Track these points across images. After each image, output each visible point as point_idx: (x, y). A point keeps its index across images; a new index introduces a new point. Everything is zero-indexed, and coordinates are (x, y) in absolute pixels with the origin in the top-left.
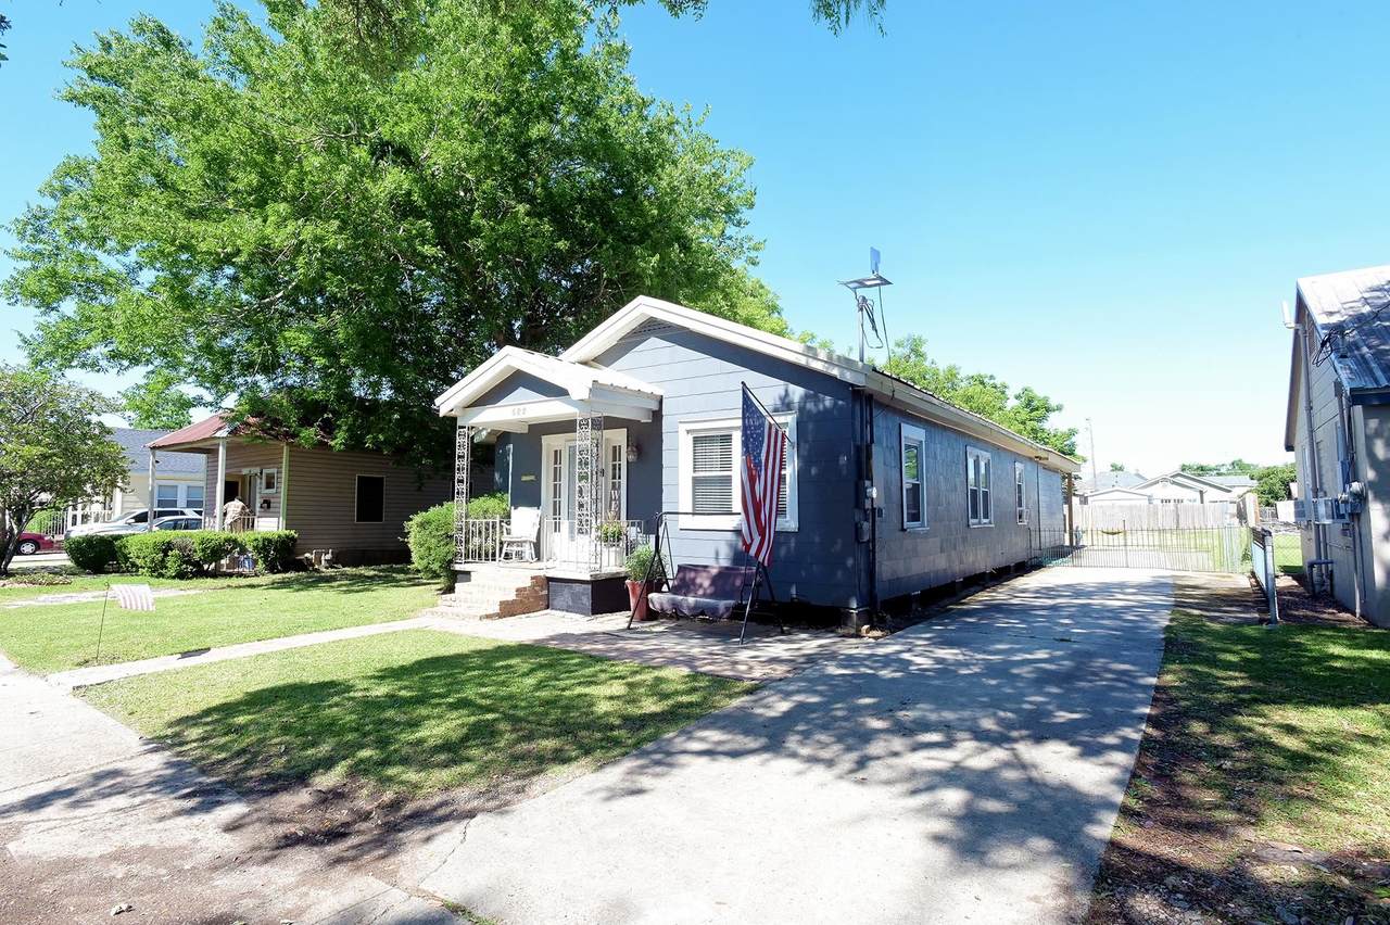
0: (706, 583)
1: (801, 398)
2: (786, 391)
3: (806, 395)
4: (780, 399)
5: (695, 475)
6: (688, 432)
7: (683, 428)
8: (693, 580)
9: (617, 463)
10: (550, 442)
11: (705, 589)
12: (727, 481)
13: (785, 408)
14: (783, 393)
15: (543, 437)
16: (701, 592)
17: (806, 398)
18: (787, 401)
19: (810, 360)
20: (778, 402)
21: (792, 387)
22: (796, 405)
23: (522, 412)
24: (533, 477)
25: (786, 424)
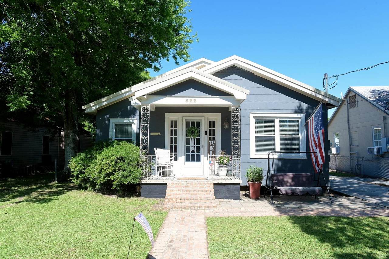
0: (290, 181)
2: (300, 104)
3: (308, 107)
4: (298, 107)
5: (257, 135)
6: (254, 117)
7: (251, 116)
8: (283, 179)
9: (212, 128)
10: (169, 117)
11: (290, 183)
12: (274, 138)
13: (300, 111)
14: (299, 105)
15: (166, 114)
16: (288, 184)
17: (308, 108)
18: (300, 108)
19: (317, 94)
20: (297, 109)
21: (302, 103)
22: (305, 110)
23: (193, 101)
24: (159, 134)
25: (300, 118)
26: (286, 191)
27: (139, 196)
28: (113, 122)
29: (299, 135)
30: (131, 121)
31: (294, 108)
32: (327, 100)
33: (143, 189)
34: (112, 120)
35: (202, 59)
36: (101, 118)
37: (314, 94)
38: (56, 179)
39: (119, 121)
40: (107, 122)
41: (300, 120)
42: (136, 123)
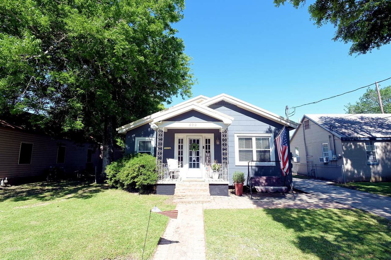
0: (264, 182)
1: (274, 130)
2: (270, 127)
4: (268, 129)
5: (240, 149)
6: (237, 136)
7: (236, 135)
8: (259, 181)
9: (208, 144)
10: (177, 136)
11: (264, 184)
12: (252, 151)
13: (270, 132)
15: (175, 134)
16: (263, 184)
17: (276, 130)
18: (270, 130)
19: (281, 120)
20: (268, 130)
21: (271, 126)
22: (273, 131)
23: (194, 125)
24: (170, 148)
25: (270, 136)
26: (261, 190)
27: (155, 193)
29: (269, 148)
30: (151, 139)
31: (265, 130)
32: (288, 124)
33: (158, 189)
34: (137, 139)
35: (201, 96)
36: (129, 137)
37: (279, 120)
38: (96, 181)
39: (142, 139)
40: (133, 139)
41: (270, 138)
42: (154, 140)
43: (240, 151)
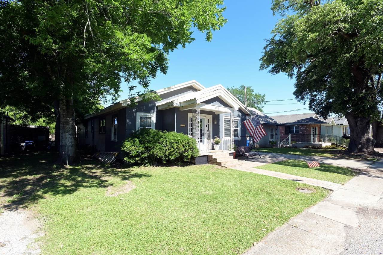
6: (224, 118)
9: (207, 123)
18: (239, 115)
23: (218, 109)
24: (185, 125)
25: (239, 120)
28: (139, 115)
29: (237, 128)
30: (152, 115)
31: (237, 115)
32: (248, 112)
34: (138, 114)
35: (194, 81)
36: (130, 111)
37: (245, 109)
38: (67, 162)
39: (143, 114)
40: (134, 114)
41: (238, 121)
42: (155, 117)
43: (225, 129)
